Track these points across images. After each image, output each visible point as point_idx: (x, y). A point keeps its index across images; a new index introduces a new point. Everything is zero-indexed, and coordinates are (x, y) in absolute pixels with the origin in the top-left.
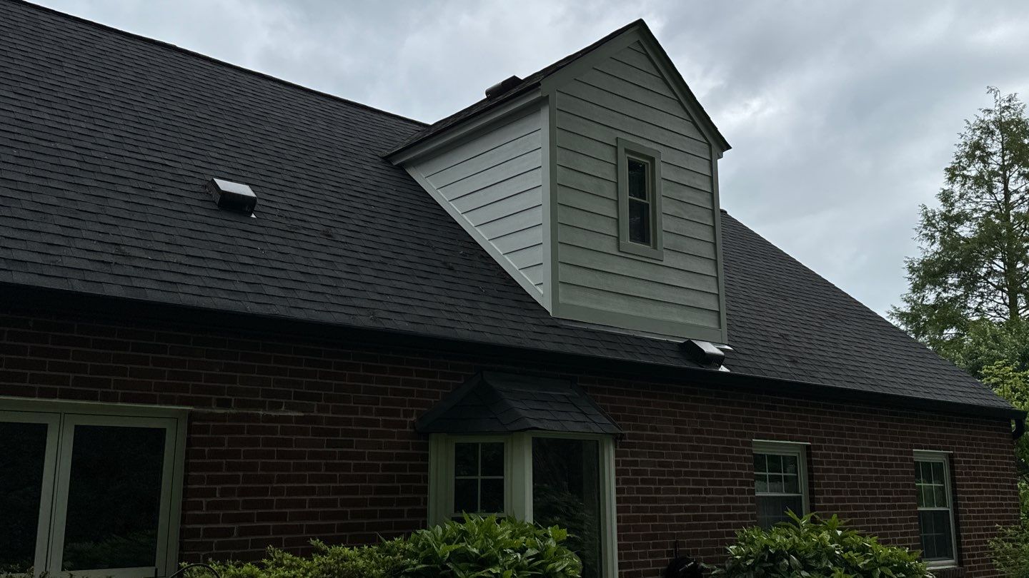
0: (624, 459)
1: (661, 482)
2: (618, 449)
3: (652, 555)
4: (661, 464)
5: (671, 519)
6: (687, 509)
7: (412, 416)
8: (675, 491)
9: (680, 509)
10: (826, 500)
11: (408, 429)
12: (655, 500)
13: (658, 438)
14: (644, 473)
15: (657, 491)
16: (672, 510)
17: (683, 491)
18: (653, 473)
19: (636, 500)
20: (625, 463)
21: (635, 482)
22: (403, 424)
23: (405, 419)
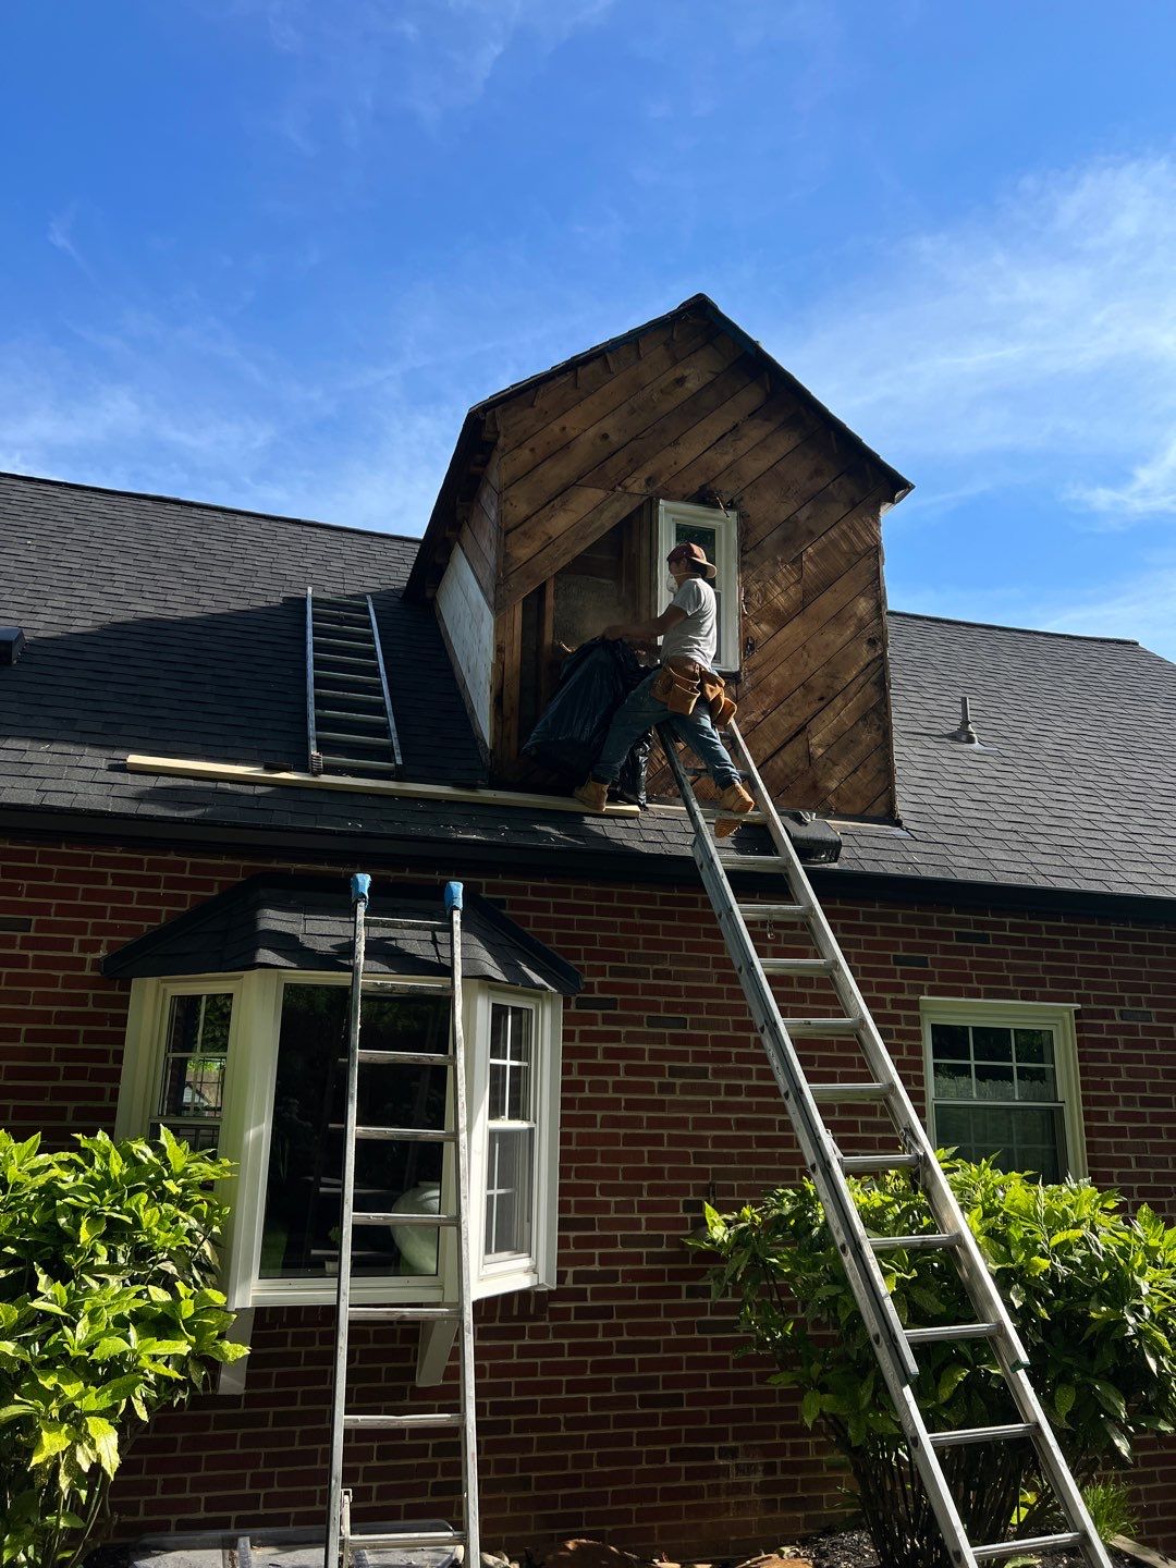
0: (587, 1028)
1: (674, 1072)
2: (573, 1009)
3: (644, 1207)
4: (676, 1039)
5: (701, 1141)
6: (741, 1124)
7: (96, 950)
8: (714, 1090)
9: (725, 1124)
10: (1120, 1116)
11: (88, 972)
12: (660, 1106)
13: (675, 992)
14: (639, 1054)
15: (667, 1088)
16: (700, 1124)
17: (732, 1090)
18: (655, 1055)
19: (615, 1104)
20: (585, 1036)
21: (614, 1070)
22: (79, 965)
23: (81, 955)
